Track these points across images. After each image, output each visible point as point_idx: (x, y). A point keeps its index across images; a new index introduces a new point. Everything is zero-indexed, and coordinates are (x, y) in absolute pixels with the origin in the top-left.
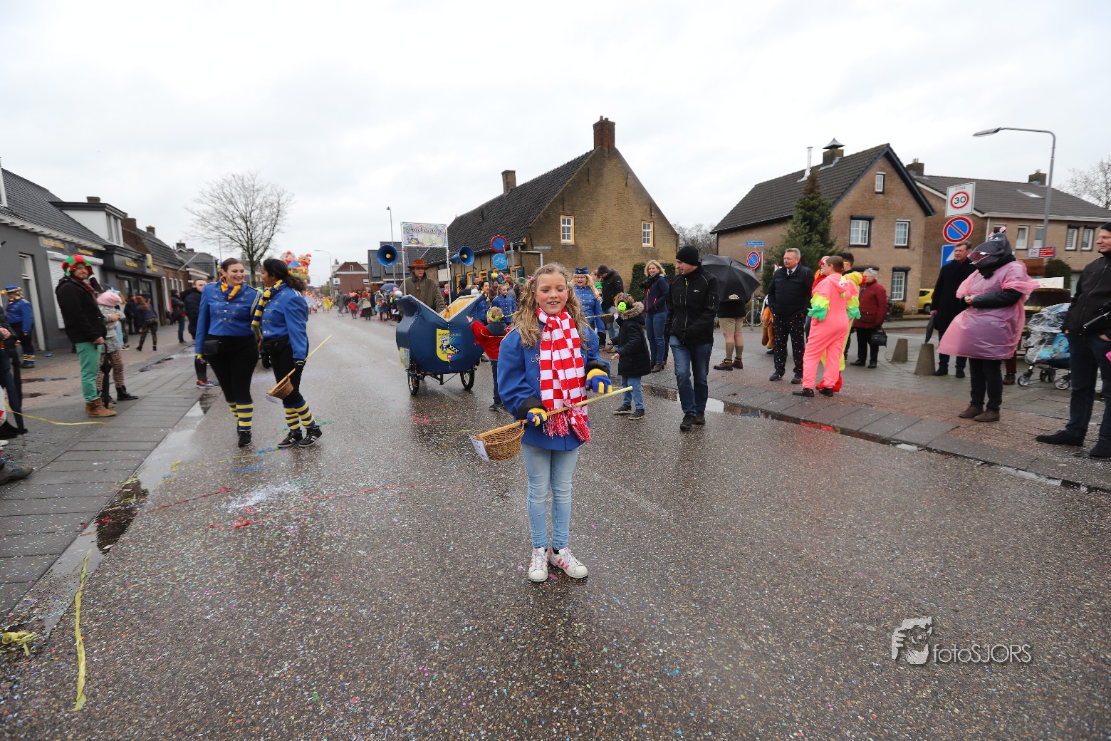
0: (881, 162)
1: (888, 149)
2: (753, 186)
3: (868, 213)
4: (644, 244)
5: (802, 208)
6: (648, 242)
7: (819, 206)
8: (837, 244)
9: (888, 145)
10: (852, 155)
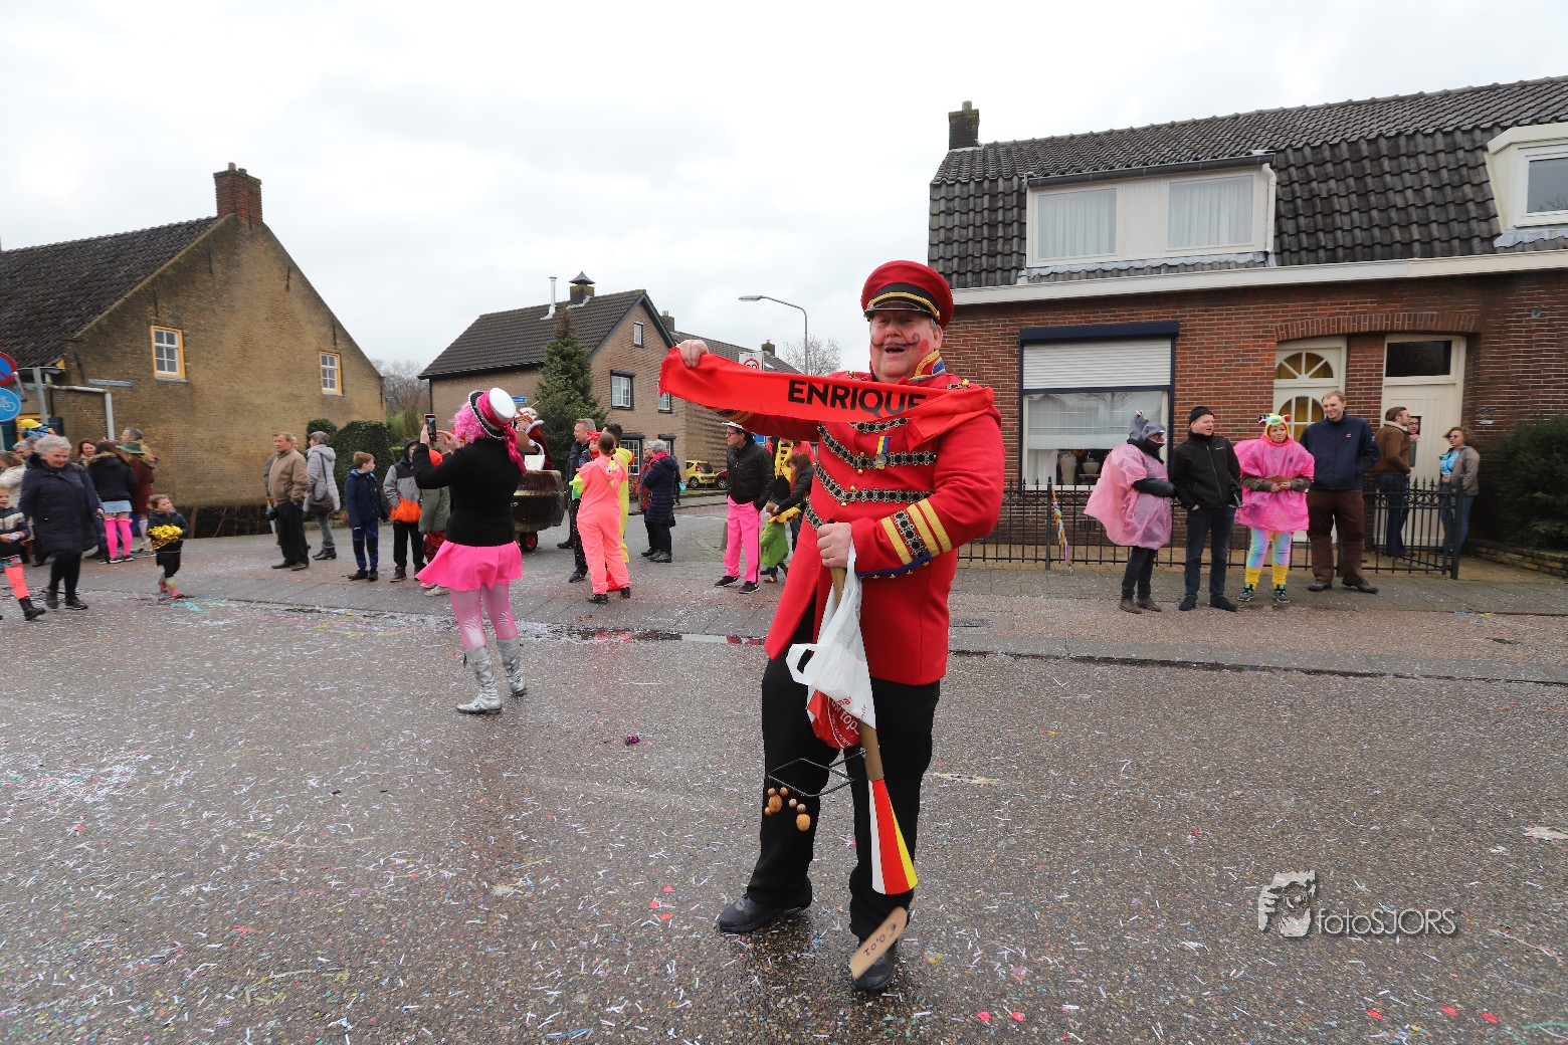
0: (638, 311)
1: (643, 296)
2: (478, 317)
3: (628, 370)
4: (324, 389)
5: (554, 354)
6: (332, 386)
7: (576, 354)
8: (599, 404)
9: (644, 292)
10: (603, 297)
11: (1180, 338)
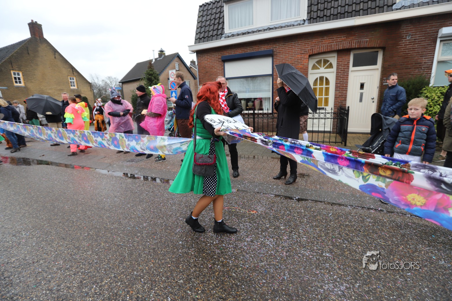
1: (178, 55)
2: (137, 64)
4: (71, 87)
5: (147, 74)
6: (74, 86)
7: (153, 74)
10: (167, 55)
11: (275, 56)
